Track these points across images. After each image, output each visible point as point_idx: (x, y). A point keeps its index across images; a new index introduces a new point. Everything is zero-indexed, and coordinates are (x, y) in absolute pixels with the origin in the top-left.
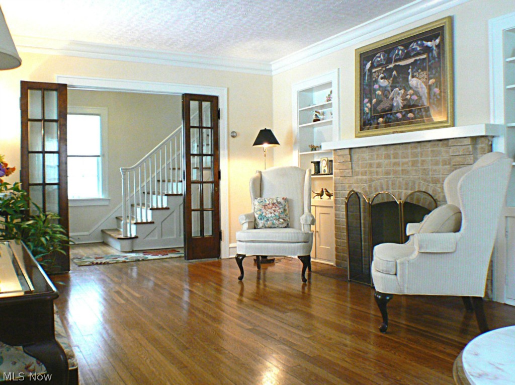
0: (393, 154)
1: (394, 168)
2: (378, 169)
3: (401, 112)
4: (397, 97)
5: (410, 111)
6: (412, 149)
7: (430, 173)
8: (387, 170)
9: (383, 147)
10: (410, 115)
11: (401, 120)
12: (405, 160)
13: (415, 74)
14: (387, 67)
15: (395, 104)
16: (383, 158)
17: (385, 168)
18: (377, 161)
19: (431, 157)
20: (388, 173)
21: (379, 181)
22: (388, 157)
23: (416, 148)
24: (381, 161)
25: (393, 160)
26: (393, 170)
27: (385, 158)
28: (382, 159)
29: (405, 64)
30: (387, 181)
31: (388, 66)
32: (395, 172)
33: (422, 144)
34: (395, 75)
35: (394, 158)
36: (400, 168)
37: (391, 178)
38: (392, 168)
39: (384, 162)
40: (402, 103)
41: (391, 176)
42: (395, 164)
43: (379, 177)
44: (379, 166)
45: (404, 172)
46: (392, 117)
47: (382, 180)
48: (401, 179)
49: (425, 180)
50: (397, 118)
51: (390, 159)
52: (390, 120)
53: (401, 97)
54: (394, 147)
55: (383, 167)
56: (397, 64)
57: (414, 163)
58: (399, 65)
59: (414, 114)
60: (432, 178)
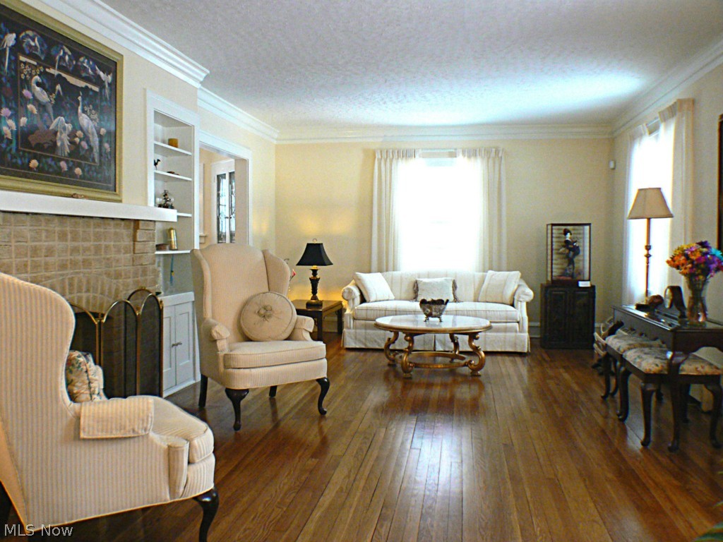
0: (71, 233)
1: (72, 257)
2: (47, 259)
3: (67, 162)
4: (61, 133)
5: (79, 165)
6: (95, 228)
7: (114, 264)
8: (63, 260)
9: (57, 218)
10: (78, 171)
11: (65, 174)
12: (86, 244)
13: (86, 108)
14: (47, 70)
15: (59, 144)
16: (57, 238)
17: (59, 256)
18: (46, 243)
19: (115, 241)
20: (63, 266)
21: (50, 281)
22: (63, 236)
23: (99, 226)
24: (51, 243)
25: (70, 244)
26: (71, 259)
27: (59, 238)
28: (54, 241)
29: (74, 83)
30: (63, 280)
31: (49, 68)
32: (74, 264)
33: (106, 221)
34: (59, 91)
35: (74, 239)
36: (80, 258)
37: (67, 274)
38: (69, 257)
39: (57, 244)
40: (69, 146)
41: (69, 271)
42: (75, 250)
43: (48, 274)
44: (50, 252)
45: (86, 263)
46: (53, 163)
47: (55, 280)
48: (82, 275)
49: (108, 275)
50: (60, 168)
51: (66, 241)
52: (51, 170)
53: (69, 136)
54: (73, 220)
55: (56, 255)
56: (64, 75)
57: (97, 249)
58: (65, 79)
59: (83, 171)
60: (115, 271)
